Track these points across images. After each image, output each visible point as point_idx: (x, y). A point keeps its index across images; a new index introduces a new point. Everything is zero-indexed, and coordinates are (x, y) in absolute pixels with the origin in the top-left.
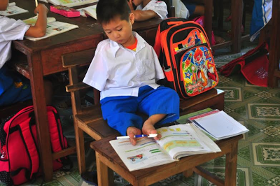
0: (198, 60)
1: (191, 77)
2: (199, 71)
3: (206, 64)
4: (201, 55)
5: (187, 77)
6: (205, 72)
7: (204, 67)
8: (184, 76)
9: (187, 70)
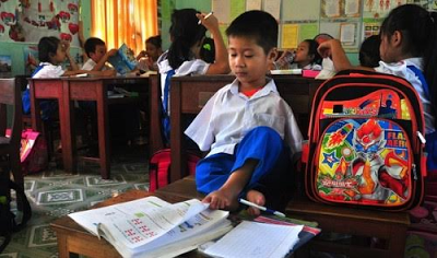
0: (367, 141)
1: (335, 165)
2: (359, 162)
3: (383, 153)
4: (377, 135)
5: (325, 161)
6: (375, 168)
7: (375, 158)
8: (322, 158)
9: (329, 151)
